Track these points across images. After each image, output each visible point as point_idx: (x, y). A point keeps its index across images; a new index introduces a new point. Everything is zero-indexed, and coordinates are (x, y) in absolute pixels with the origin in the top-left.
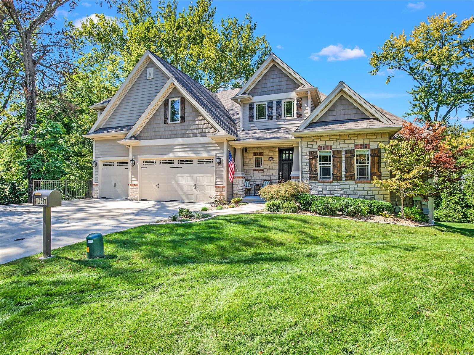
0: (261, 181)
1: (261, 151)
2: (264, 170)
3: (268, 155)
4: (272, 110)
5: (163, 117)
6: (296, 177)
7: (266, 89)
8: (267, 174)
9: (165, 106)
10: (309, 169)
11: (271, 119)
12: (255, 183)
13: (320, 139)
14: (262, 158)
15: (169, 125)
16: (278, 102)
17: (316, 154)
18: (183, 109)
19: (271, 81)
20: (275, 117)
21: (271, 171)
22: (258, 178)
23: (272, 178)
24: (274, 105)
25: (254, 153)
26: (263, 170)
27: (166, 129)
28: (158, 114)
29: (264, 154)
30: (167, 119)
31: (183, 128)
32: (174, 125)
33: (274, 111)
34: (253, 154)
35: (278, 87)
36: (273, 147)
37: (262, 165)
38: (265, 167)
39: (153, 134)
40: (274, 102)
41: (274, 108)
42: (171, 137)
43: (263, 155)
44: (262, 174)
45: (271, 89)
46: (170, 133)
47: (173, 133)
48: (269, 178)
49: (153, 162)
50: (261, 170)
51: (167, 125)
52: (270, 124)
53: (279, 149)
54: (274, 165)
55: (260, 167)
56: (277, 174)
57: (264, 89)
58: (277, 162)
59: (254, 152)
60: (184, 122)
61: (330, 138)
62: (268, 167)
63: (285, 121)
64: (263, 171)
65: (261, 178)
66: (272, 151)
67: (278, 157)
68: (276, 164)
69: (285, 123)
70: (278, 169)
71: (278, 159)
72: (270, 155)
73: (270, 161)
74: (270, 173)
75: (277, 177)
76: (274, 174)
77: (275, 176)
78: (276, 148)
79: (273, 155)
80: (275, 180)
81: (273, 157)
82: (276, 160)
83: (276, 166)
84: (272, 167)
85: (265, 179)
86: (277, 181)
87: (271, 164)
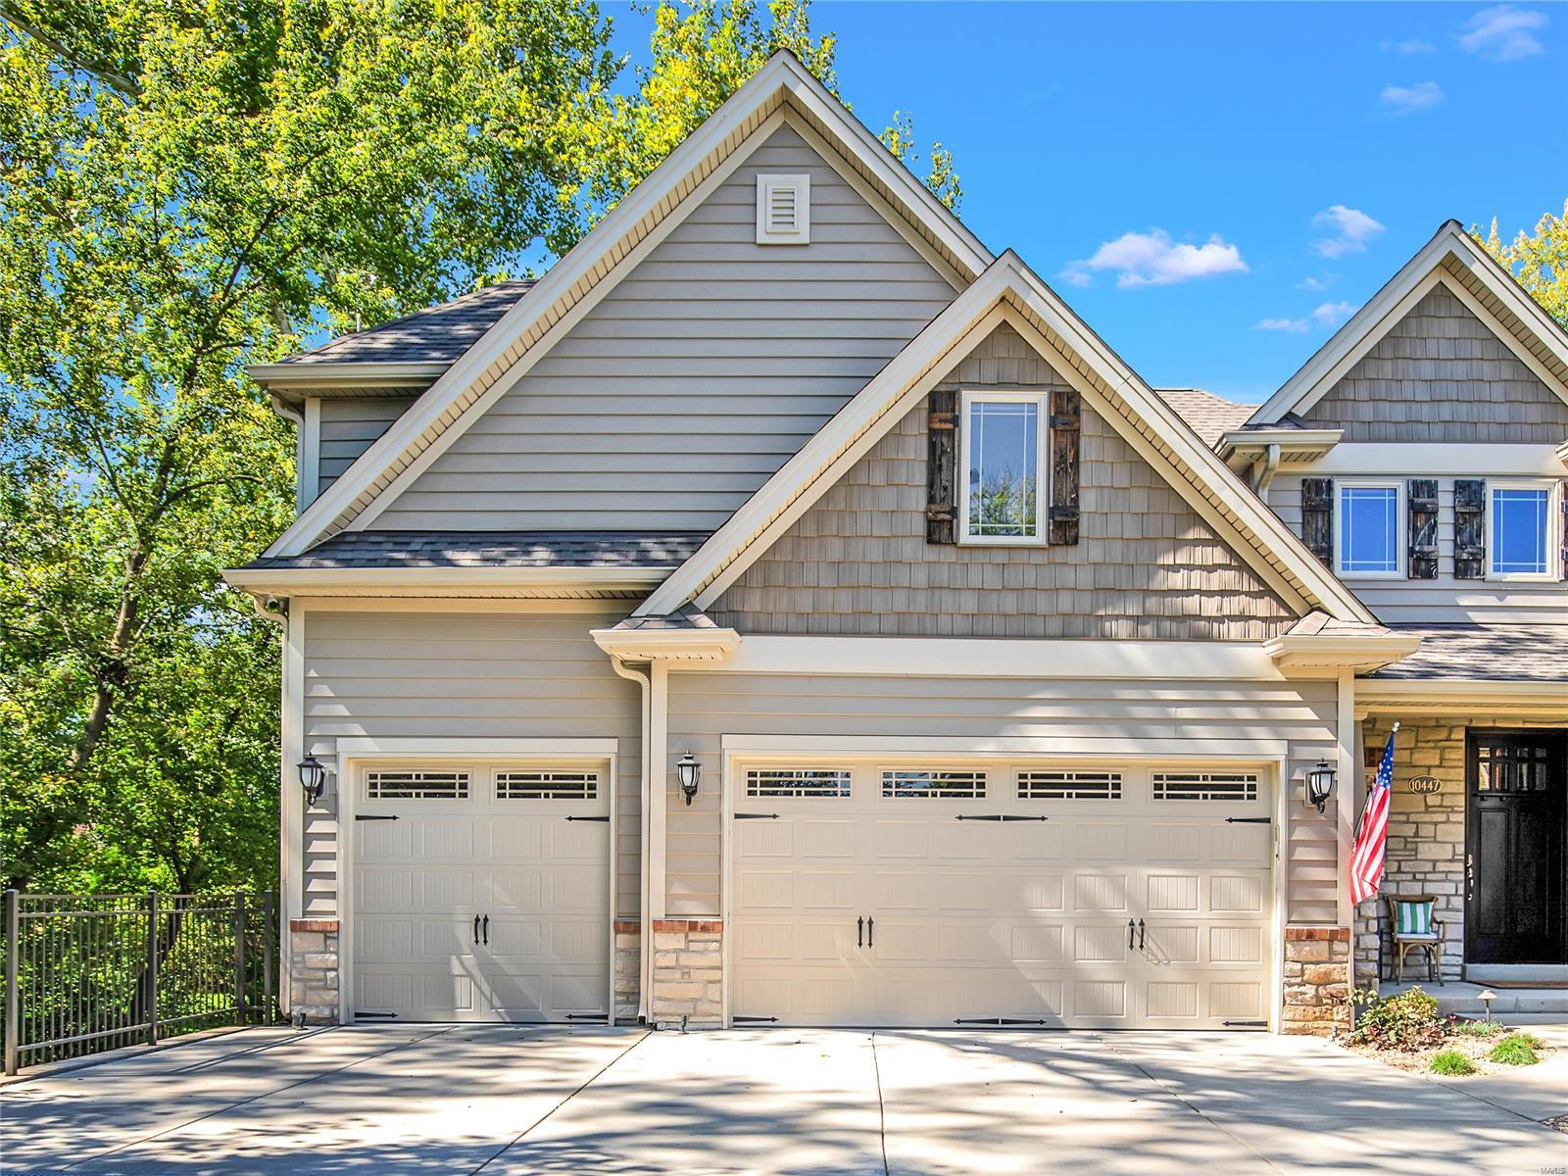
1: (1371, 742)
3: (1411, 765)
4: (1433, 528)
5: (918, 500)
7: (1399, 412)
9: (932, 432)
11: (1429, 575)
15: (966, 556)
16: (1469, 491)
18: (1066, 464)
19: (1427, 369)
20: (1446, 566)
21: (1426, 851)
23: (1431, 889)
24: (1445, 500)
27: (943, 576)
28: (878, 477)
30: (954, 512)
31: (1068, 577)
32: (1000, 557)
33: (1445, 532)
35: (1463, 411)
36: (1437, 723)
38: (1392, 829)
39: (844, 602)
40: (1446, 487)
41: (1445, 517)
42: (980, 628)
45: (1425, 412)
46: (969, 602)
47: (992, 603)
48: (1416, 889)
49: (822, 784)
51: (947, 554)
52: (1426, 596)
53: (1468, 729)
54: (1443, 817)
56: (1460, 867)
57: (1387, 411)
58: (1461, 801)
60: (1076, 542)
62: (1409, 830)
63: (1502, 589)
66: (1433, 745)
67: (1462, 777)
68: (1453, 811)
69: (1501, 600)
70: (1463, 839)
71: (1461, 788)
72: (1419, 764)
73: (1421, 796)
74: (1419, 857)
75: (1457, 882)
76: (1440, 867)
77: (1450, 876)
78: (1455, 730)
79: (1437, 763)
80: (1448, 896)
81: (1434, 773)
82: (1449, 791)
83: (1454, 823)
84: (1433, 827)
85: (1395, 892)
86: (1458, 902)
87: (1426, 812)
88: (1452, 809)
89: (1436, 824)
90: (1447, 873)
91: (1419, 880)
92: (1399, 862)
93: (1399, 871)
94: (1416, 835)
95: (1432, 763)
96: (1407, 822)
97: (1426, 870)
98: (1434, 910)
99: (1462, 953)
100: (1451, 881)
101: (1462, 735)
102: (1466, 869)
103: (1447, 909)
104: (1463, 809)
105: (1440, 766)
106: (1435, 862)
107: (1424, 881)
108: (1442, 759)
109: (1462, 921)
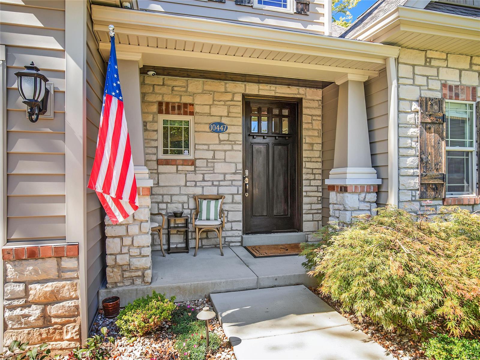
0: (185, 198)
1: (186, 100)
2: (198, 163)
3: (210, 115)
6: (362, 186)
8: (207, 177)
10: (421, 160)
12: (163, 206)
13: (446, 59)
14: (187, 122)
17: (440, 109)
21: (220, 167)
22: (176, 191)
23: (222, 190)
25: (160, 104)
26: (193, 163)
29: (197, 109)
34: (155, 108)
37: (187, 146)
38: (199, 155)
43: (192, 113)
44: (190, 177)
48: (213, 191)
50: (185, 162)
53: (244, 96)
54: (229, 147)
55: (180, 152)
56: (240, 177)
58: (240, 138)
59: (160, 99)
61: (471, 64)
62: (209, 155)
64: (192, 168)
65: (184, 190)
66: (223, 103)
67: (241, 123)
68: (235, 144)
69: (263, 20)
70: (241, 160)
71: (240, 129)
72: (214, 114)
73: (217, 134)
74: (215, 172)
75: (238, 186)
76: (228, 177)
77: (234, 183)
78: (236, 95)
79: (226, 114)
80: (233, 195)
81: (224, 121)
82: (233, 131)
83: (236, 151)
84: (223, 153)
85: (201, 193)
86: (239, 198)
87: (220, 144)
88: (235, 143)
89: (225, 151)
90: (232, 181)
91: (216, 186)
92: (203, 174)
93: (204, 180)
94: (214, 158)
95: (223, 114)
96: (208, 150)
97: (220, 179)
98: (223, 203)
99: (241, 229)
100: (234, 186)
101: (240, 98)
102: (244, 178)
103: (233, 202)
104: (241, 143)
105: (228, 116)
106: (225, 174)
107: (219, 186)
108: (229, 112)
109: (242, 210)
